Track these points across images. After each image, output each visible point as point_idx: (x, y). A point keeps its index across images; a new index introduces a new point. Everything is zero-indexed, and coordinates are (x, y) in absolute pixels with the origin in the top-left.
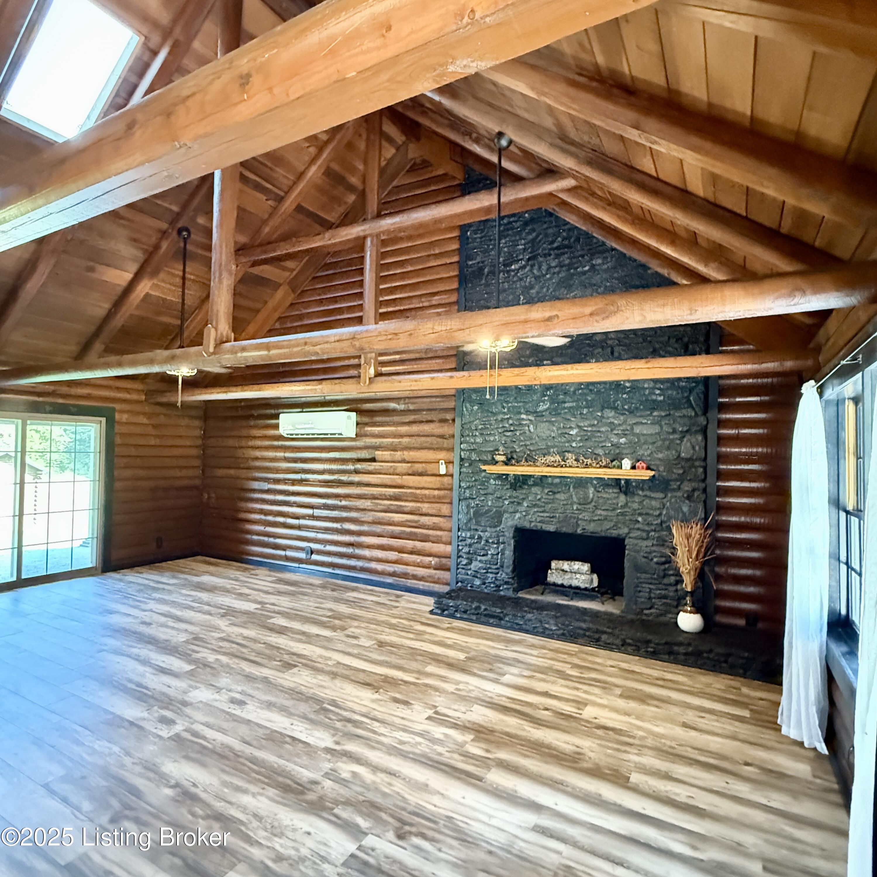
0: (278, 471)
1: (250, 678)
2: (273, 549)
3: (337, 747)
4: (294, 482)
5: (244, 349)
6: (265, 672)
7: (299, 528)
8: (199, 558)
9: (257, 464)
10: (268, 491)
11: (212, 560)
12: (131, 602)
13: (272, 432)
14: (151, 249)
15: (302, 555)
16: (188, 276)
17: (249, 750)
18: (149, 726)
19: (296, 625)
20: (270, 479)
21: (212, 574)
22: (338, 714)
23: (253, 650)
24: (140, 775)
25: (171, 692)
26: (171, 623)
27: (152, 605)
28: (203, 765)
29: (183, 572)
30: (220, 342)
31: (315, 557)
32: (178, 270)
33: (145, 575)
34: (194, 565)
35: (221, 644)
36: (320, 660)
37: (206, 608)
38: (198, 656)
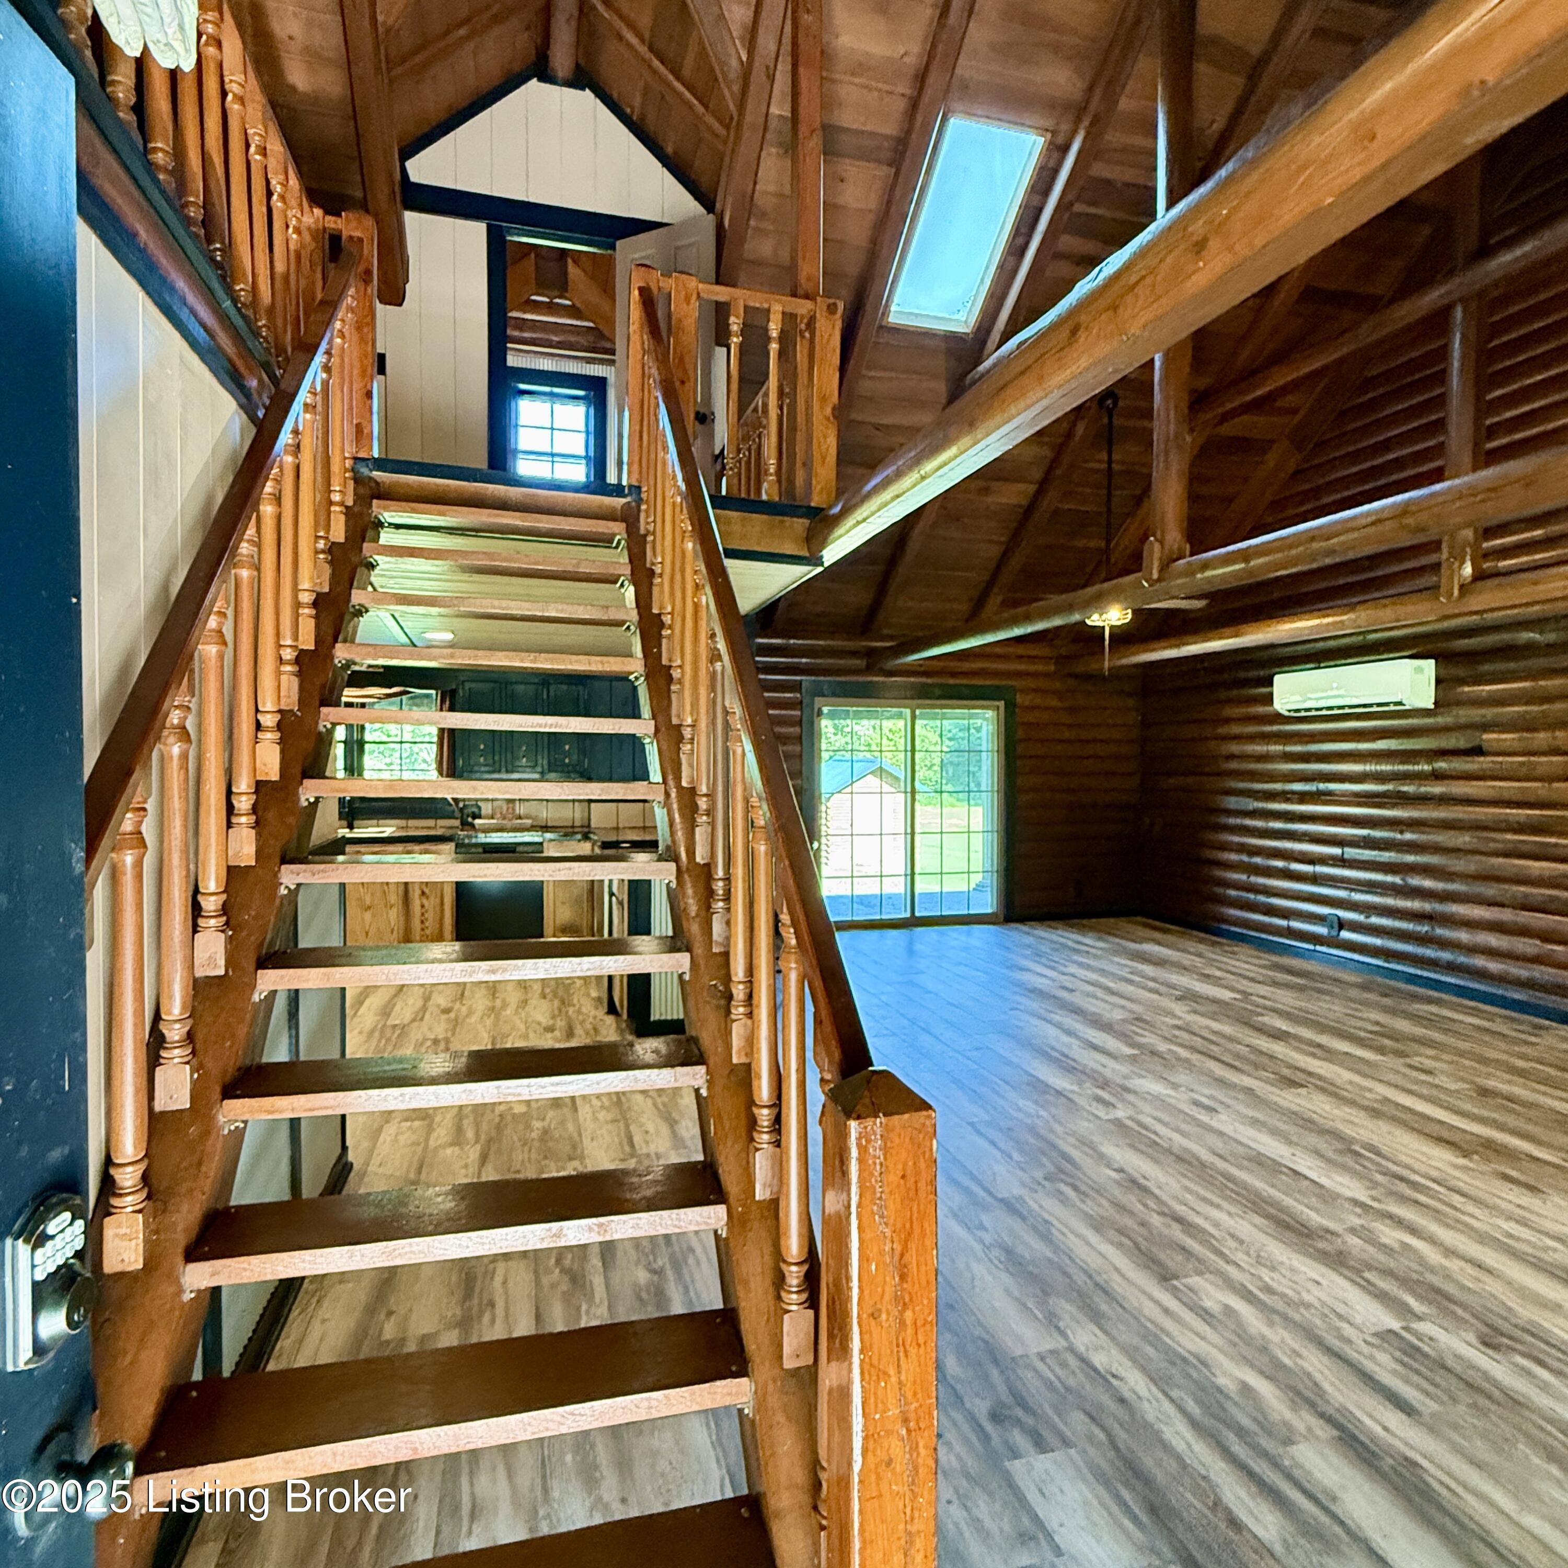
0: (1272, 777)
1: (1221, 1082)
2: (1265, 914)
3: (1375, 1204)
4: (1303, 798)
5: (1205, 566)
6: (1247, 1081)
7: (1314, 879)
8: (1139, 919)
9: (1234, 765)
10: (1253, 814)
11: (1157, 923)
12: (1044, 960)
13: (1261, 710)
14: (1059, 441)
15: (1322, 930)
16: (1115, 467)
17: (1221, 1165)
18: (1082, 1101)
19: (1306, 1033)
20: (1258, 792)
21: (1159, 943)
22: (1378, 1164)
23: (1227, 1050)
24: (1076, 1148)
25: (1107, 1073)
26: (1100, 993)
27: (1073, 969)
28: (1156, 1161)
29: (1116, 936)
30: (1168, 561)
31: (1345, 935)
32: (1099, 461)
33: (1060, 932)
34: (1130, 927)
35: (1177, 1033)
36: (1349, 1087)
37: (1151, 984)
38: (1143, 1040)
